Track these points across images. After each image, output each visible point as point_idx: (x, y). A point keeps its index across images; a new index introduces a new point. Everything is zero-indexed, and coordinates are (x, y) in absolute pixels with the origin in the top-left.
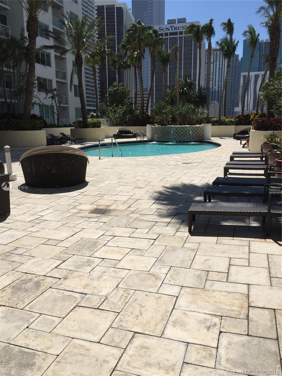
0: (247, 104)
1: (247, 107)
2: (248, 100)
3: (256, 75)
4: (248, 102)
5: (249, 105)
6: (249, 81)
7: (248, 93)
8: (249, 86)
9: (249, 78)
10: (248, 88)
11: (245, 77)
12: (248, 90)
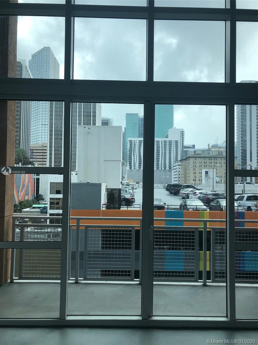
0: (134, 164)
1: (134, 166)
2: (134, 160)
3: (139, 141)
4: (134, 162)
5: (135, 165)
6: (134, 145)
7: (134, 155)
8: (134, 149)
9: (134, 143)
10: (134, 151)
11: (131, 142)
12: (134, 153)
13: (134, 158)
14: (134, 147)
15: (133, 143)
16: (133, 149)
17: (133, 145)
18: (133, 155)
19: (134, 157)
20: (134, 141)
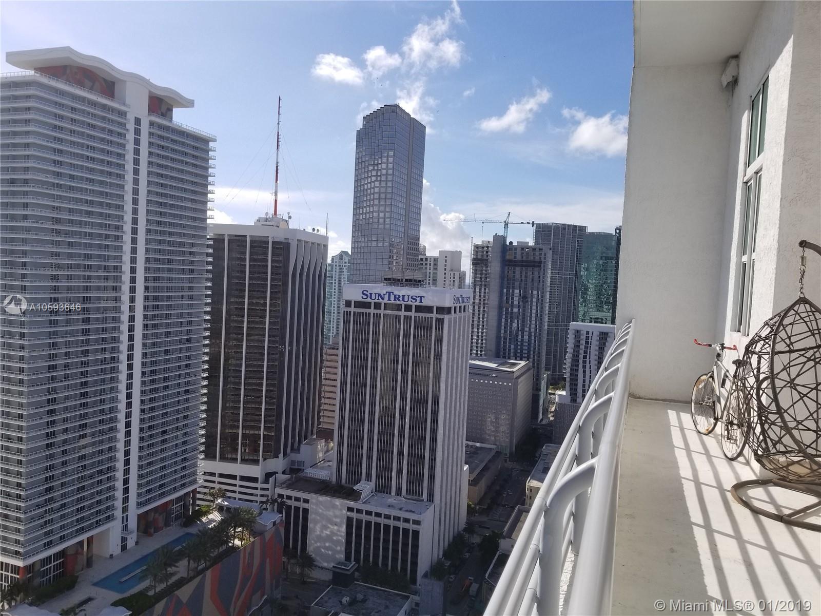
0: (584, 391)
2: (584, 382)
6: (587, 343)
7: (584, 367)
8: (586, 352)
9: (587, 338)
10: (585, 357)
11: (578, 333)
12: (584, 362)
13: (584, 376)
14: (586, 347)
15: (583, 337)
16: (582, 352)
17: (583, 342)
18: (581, 366)
19: (584, 372)
20: (588, 333)
